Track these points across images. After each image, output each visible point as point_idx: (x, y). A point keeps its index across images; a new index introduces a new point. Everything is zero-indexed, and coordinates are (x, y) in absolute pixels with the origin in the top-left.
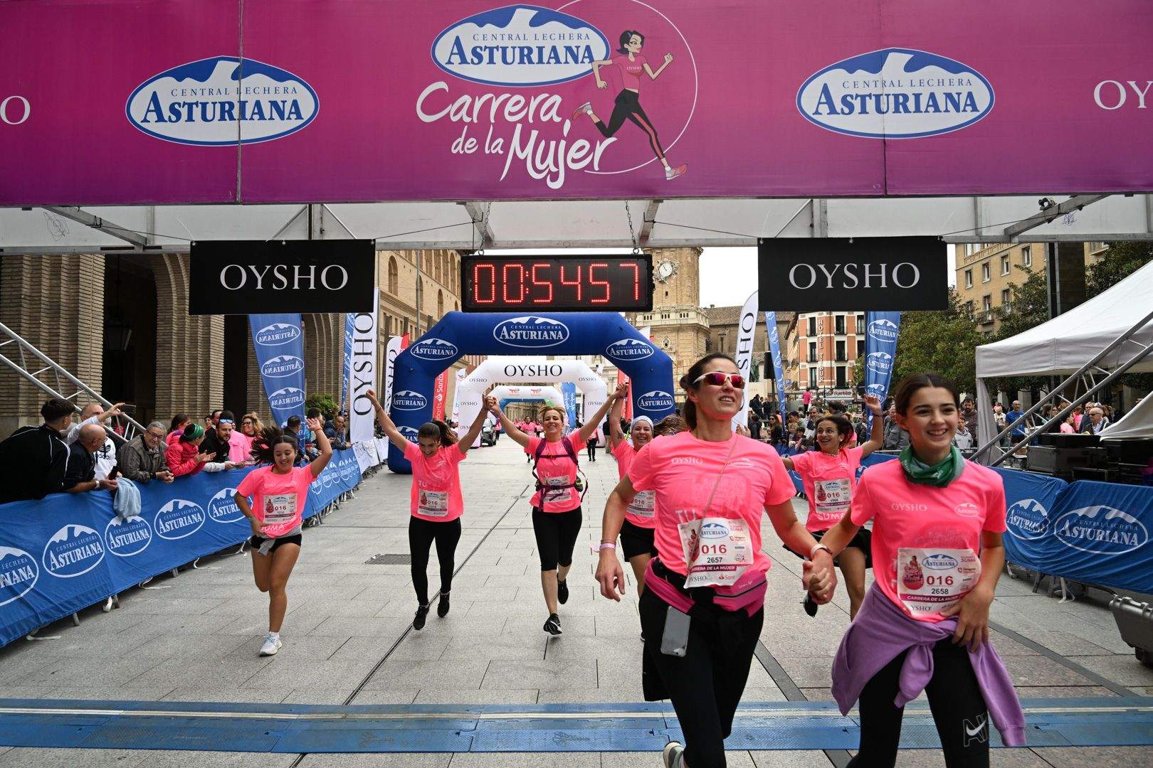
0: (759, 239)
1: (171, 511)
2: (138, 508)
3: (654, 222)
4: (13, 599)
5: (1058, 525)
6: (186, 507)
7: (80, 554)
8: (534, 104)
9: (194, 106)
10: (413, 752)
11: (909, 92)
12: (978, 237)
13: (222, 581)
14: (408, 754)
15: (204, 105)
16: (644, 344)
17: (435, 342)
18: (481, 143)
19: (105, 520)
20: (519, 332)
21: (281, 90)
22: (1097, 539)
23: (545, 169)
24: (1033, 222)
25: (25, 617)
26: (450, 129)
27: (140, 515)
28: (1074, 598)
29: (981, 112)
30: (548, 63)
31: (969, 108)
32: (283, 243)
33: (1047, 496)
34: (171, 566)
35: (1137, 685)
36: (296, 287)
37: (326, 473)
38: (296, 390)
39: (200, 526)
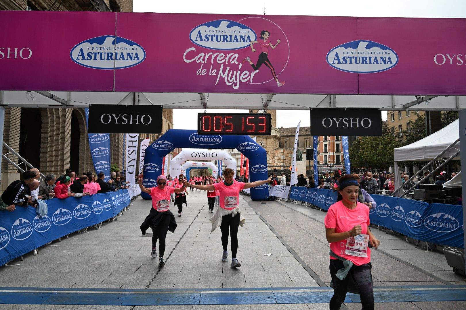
0: (311, 108)
1: (59, 213)
2: (46, 212)
3: (271, 101)
4: (2, 248)
5: (425, 221)
6: (65, 212)
7: (24, 230)
8: (228, 57)
9: (97, 54)
10: (177, 305)
11: (368, 56)
12: (393, 108)
13: (81, 243)
14: (175, 306)
15: (101, 54)
16: (255, 144)
17: (163, 142)
18: (208, 71)
19: (33, 217)
20: (200, 138)
21: (131, 49)
22: (440, 226)
23: (232, 82)
24: (413, 103)
25: (6, 256)
26: (196, 66)
27: (47, 215)
28: (431, 250)
29: (394, 64)
30: (234, 41)
31: (389, 63)
32: (126, 106)
33: (421, 209)
34: (59, 237)
35: (452, 281)
36: (131, 123)
37: (118, 199)
38: (106, 162)
39: (70, 220)
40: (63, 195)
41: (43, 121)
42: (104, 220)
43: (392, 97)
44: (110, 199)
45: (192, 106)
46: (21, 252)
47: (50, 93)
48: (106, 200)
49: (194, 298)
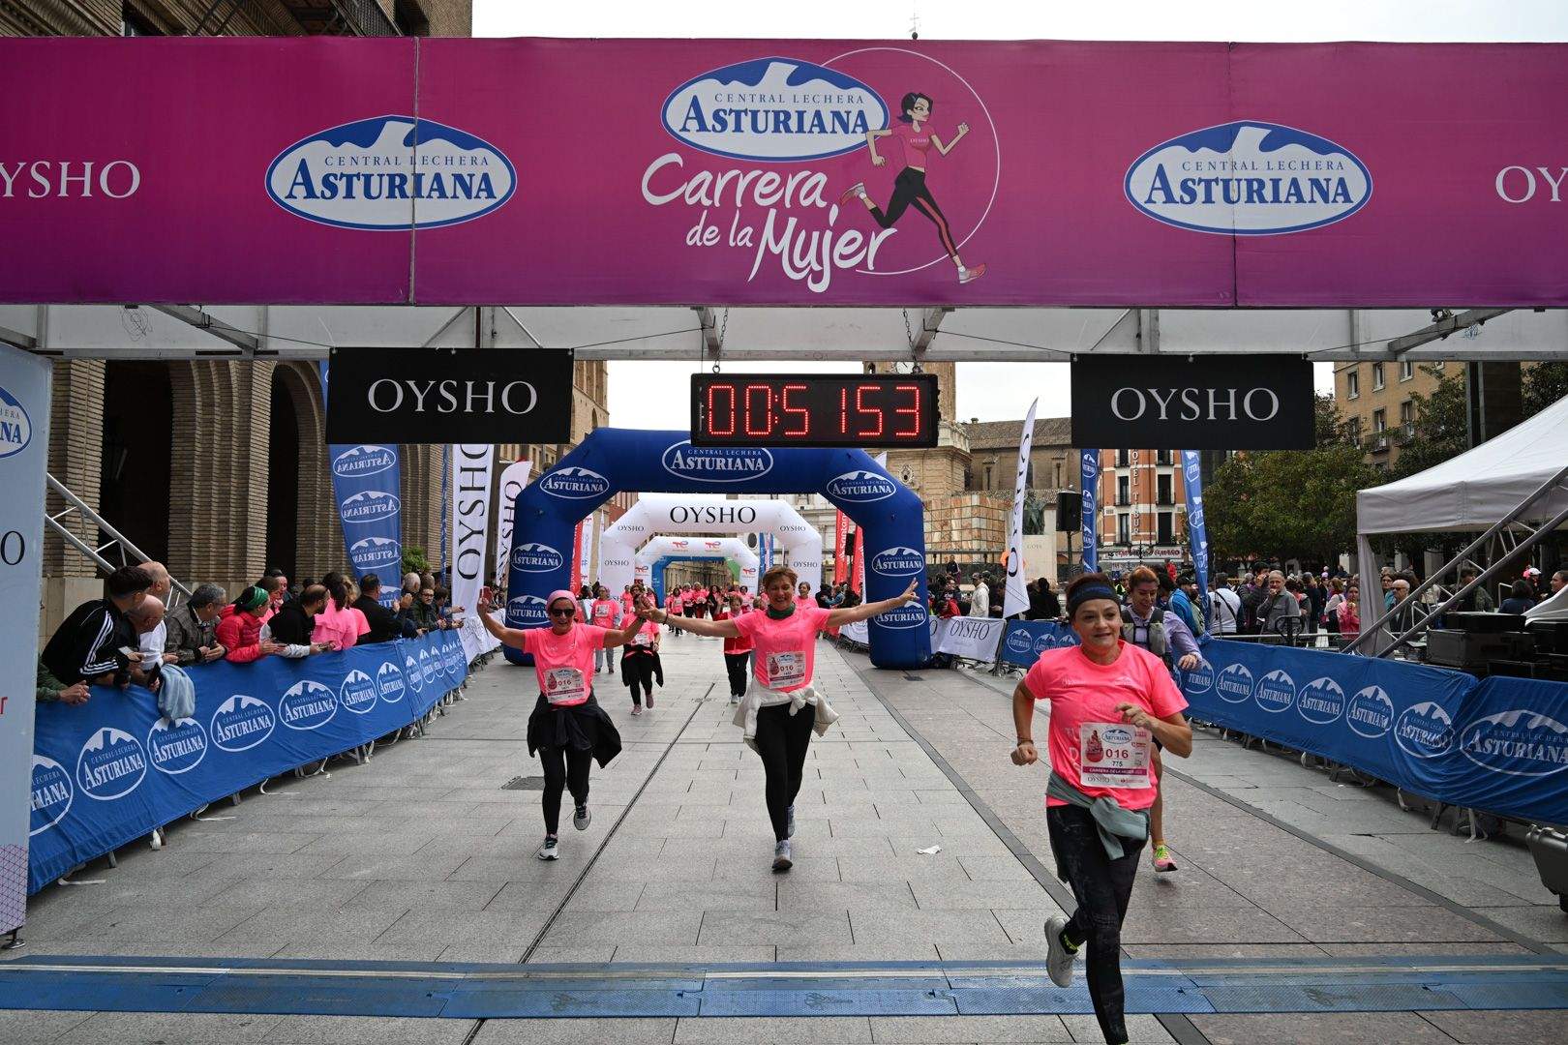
0: (1072, 355)
1: (232, 710)
2: (191, 705)
3: (937, 331)
4: (47, 827)
5: (1464, 737)
6: (251, 706)
7: (119, 769)
8: (791, 184)
9: (355, 179)
10: (625, 1017)
11: (1266, 177)
12: (1354, 354)
14: (619, 1020)
15: (368, 178)
16: (882, 478)
17: (576, 472)
18: (724, 233)
19: (146, 723)
20: (699, 460)
21: (468, 161)
22: (1517, 756)
23: (806, 267)
24: (1424, 336)
25: (62, 852)
26: (684, 215)
27: (192, 717)
28: (1486, 836)
29: (1356, 203)
30: (811, 132)
31: (1340, 199)
32: (453, 352)
33: (1451, 698)
34: (230, 789)
35: (1557, 940)
36: (469, 409)
37: (426, 662)
38: (387, 541)
39: (267, 736)
40: (246, 651)
41: (176, 405)
42: (382, 735)
43: (1351, 316)
44: (401, 664)
45: (671, 351)
46: (109, 839)
47: (202, 311)
48: (388, 666)
49: (681, 995)
